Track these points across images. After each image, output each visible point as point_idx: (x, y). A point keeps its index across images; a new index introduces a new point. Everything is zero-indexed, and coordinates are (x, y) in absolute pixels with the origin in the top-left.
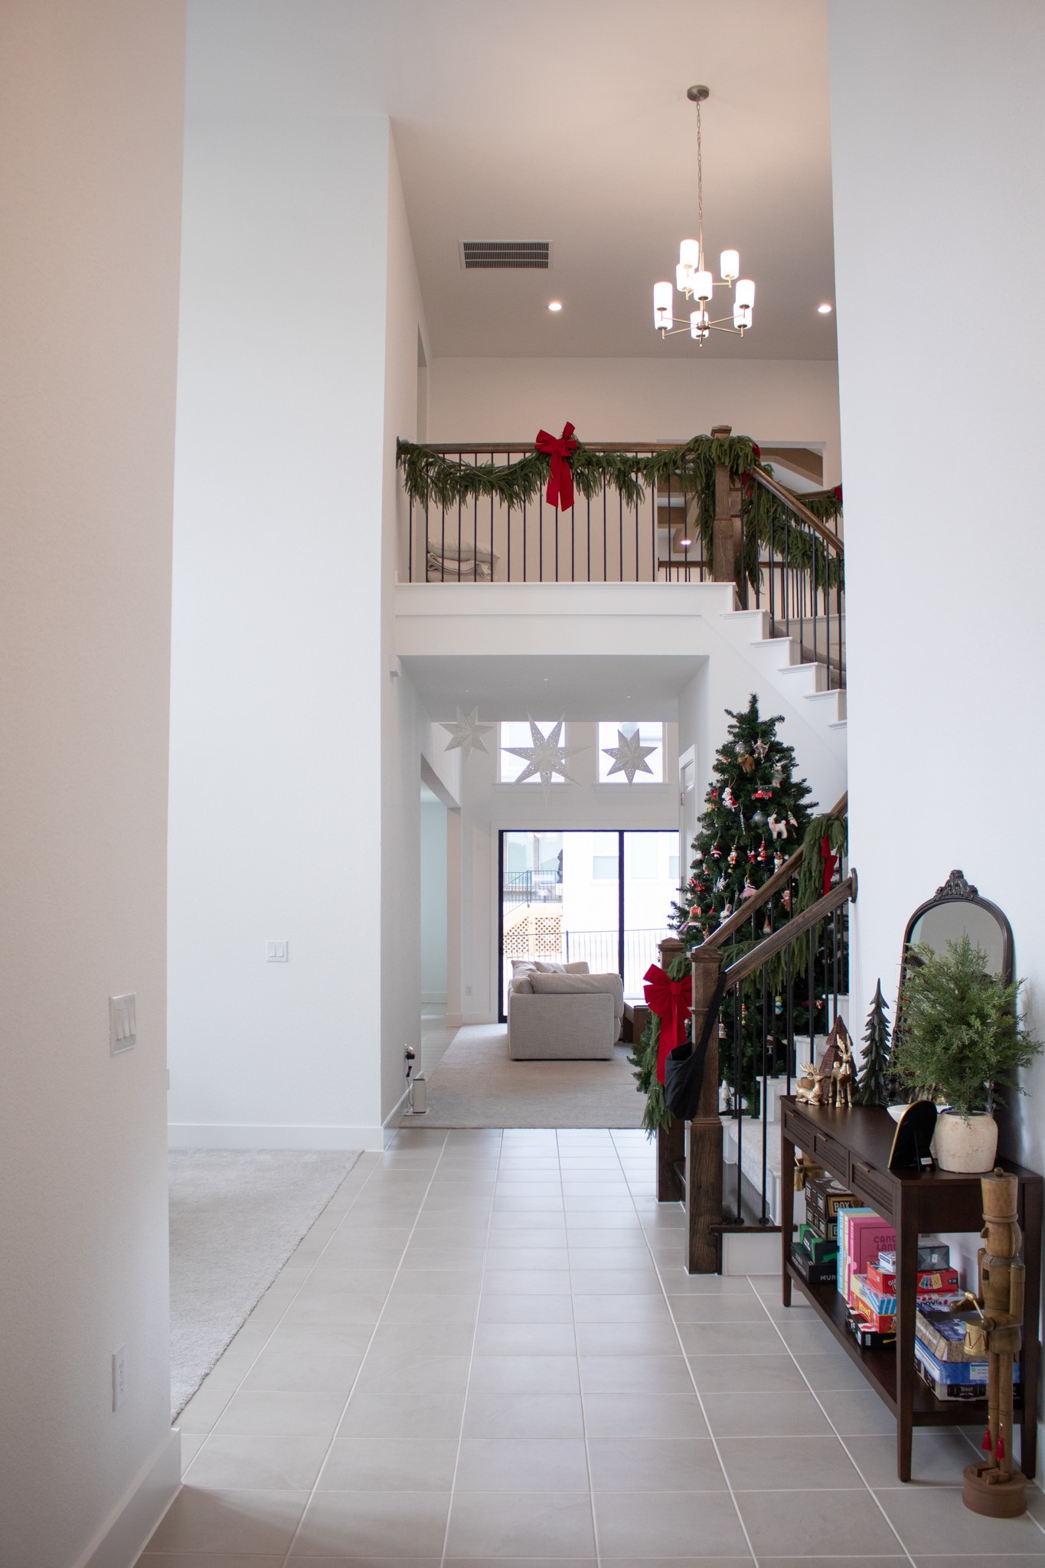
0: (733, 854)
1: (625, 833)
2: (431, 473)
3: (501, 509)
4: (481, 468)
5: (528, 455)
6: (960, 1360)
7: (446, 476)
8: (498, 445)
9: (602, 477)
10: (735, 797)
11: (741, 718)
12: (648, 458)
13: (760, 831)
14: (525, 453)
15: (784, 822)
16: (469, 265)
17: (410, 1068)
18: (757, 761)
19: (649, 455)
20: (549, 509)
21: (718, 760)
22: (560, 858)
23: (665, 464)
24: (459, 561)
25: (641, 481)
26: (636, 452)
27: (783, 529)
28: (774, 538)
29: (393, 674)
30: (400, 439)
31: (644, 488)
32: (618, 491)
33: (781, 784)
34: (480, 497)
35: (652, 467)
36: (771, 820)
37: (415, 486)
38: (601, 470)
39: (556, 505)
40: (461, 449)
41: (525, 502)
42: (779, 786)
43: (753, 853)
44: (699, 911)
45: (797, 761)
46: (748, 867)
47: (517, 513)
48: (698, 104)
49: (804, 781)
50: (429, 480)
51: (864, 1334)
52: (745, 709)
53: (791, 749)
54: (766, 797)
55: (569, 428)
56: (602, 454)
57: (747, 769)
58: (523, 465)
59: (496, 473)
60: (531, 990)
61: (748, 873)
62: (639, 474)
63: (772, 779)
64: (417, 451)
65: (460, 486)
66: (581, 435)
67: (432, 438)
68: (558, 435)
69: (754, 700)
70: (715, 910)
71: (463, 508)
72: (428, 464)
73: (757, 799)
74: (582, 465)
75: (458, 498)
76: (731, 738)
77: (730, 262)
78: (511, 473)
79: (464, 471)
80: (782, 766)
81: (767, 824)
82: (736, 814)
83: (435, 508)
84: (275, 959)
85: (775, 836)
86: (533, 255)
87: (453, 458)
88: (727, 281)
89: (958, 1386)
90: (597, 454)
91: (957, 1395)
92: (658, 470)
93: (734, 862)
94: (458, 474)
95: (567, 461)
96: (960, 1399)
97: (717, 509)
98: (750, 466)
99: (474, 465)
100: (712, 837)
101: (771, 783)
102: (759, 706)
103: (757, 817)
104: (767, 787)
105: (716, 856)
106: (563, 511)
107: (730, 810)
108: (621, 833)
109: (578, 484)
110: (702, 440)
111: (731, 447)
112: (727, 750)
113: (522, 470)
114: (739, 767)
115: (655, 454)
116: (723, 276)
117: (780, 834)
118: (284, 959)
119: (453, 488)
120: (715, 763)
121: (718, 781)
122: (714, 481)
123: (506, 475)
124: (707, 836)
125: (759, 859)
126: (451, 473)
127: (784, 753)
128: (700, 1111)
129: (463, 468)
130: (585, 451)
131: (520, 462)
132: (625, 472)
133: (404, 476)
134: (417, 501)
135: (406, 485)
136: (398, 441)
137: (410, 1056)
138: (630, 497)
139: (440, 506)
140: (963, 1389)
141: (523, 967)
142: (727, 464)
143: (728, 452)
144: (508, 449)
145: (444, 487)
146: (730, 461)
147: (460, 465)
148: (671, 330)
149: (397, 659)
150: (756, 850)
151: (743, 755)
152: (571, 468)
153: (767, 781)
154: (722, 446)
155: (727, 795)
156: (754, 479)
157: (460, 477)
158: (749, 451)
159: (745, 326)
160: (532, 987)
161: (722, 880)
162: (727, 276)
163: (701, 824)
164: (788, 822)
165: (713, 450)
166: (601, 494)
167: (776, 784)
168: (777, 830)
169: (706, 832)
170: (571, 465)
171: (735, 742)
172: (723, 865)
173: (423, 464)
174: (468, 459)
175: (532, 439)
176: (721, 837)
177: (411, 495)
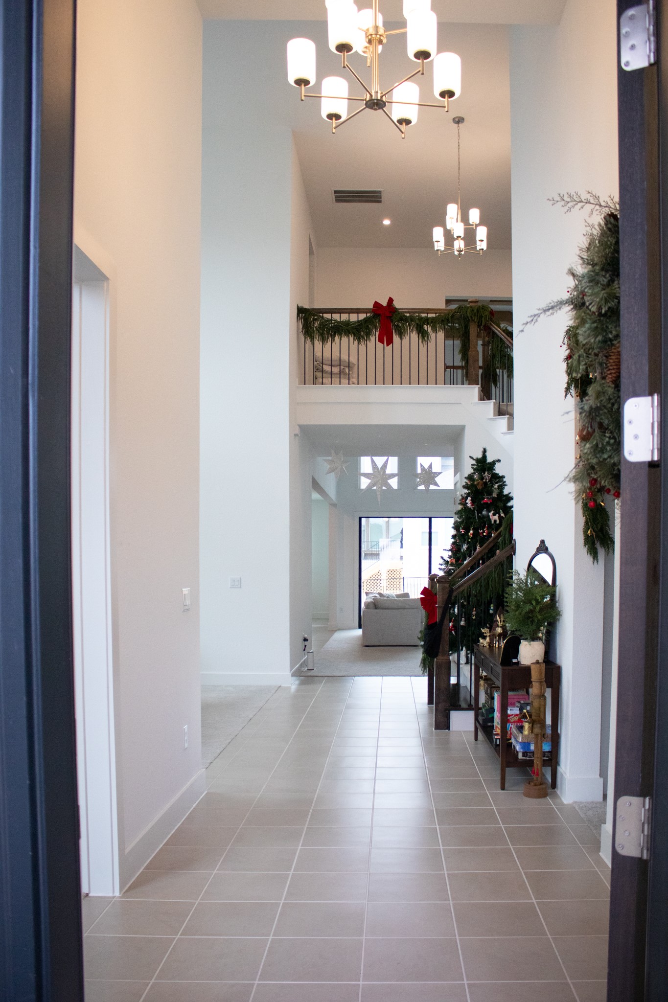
0: (471, 532)
1: (432, 519)
2: (315, 325)
3: (354, 345)
4: (343, 321)
5: (368, 315)
6: (526, 741)
7: (324, 326)
8: (352, 309)
9: (408, 328)
10: (473, 501)
11: (477, 460)
12: (433, 317)
13: (485, 520)
14: (367, 313)
15: (497, 515)
16: (337, 201)
17: (305, 646)
18: (486, 483)
19: (434, 315)
20: (379, 345)
21: (466, 482)
22: (402, 533)
23: (442, 321)
24: (331, 366)
25: (429, 330)
26: (427, 313)
27: (505, 356)
28: (500, 361)
29: (296, 435)
30: (299, 305)
31: (431, 334)
32: (417, 335)
33: (497, 495)
34: (343, 338)
35: (435, 322)
36: (491, 514)
37: (307, 332)
38: (407, 324)
39: (383, 343)
40: (332, 311)
41: (367, 341)
42: (496, 496)
43: (482, 531)
44: (454, 561)
45: (507, 483)
46: (478, 538)
47: (362, 347)
48: (458, 126)
49: (510, 493)
50: (315, 329)
51: (496, 739)
52: (480, 456)
53: (503, 477)
54: (489, 502)
55: (391, 300)
56: (408, 315)
57: (480, 487)
58: (366, 320)
59: (351, 325)
60: (374, 607)
61: (478, 541)
62: (428, 326)
63: (492, 493)
64: (308, 313)
65: (332, 332)
66: (397, 304)
67: (317, 305)
68: (384, 303)
69: (485, 451)
70: (462, 561)
71: (333, 344)
72: (315, 320)
73: (484, 503)
74: (398, 321)
75: (330, 338)
76: (472, 471)
77: (474, 215)
78: (359, 325)
79: (334, 323)
80: (498, 486)
81: (489, 516)
82: (473, 511)
83: (318, 344)
84: (235, 586)
85: (493, 522)
86: (374, 197)
87: (327, 316)
88: (473, 225)
89: (527, 753)
90: (406, 314)
91: (526, 757)
92: (439, 323)
93: (471, 536)
94: (331, 325)
95: (390, 319)
96: (528, 758)
97: (470, 345)
98: (488, 322)
99: (339, 320)
100: (461, 523)
101: (492, 495)
102: (487, 454)
103: (484, 513)
104: (489, 497)
105: (463, 532)
106: (387, 346)
107: (470, 509)
108: (430, 519)
109: (396, 332)
110: (462, 307)
111: (478, 311)
112: (470, 477)
113: (365, 323)
114: (475, 486)
115: (437, 314)
116: (471, 222)
117: (495, 521)
118: (239, 586)
119: (328, 333)
120: (465, 484)
121: (465, 493)
122: (469, 329)
123: (357, 326)
124: (459, 522)
125: (485, 534)
126: (327, 325)
127: (499, 479)
128: (440, 654)
129: (333, 322)
130: (399, 313)
131: (364, 319)
132: (420, 325)
133: (301, 326)
134: (308, 340)
135: (302, 331)
136: (298, 306)
137: (305, 640)
138: (423, 338)
139: (321, 343)
140: (528, 754)
141: (371, 595)
142: (476, 320)
143: (476, 314)
144: (358, 311)
145: (323, 331)
146: (477, 319)
147: (332, 320)
148: (443, 251)
149: (298, 427)
150: (483, 530)
151: (477, 480)
152: (392, 322)
153: (490, 493)
154: (473, 310)
155: (469, 501)
156: (490, 329)
157: (331, 327)
158: (487, 313)
159: (482, 249)
160: (375, 605)
161: (465, 545)
162: (473, 223)
163: (457, 516)
164: (500, 515)
165: (468, 314)
166: (408, 337)
167: (495, 495)
168: (494, 519)
169: (459, 520)
170: (392, 321)
171: (474, 473)
172: (466, 537)
173: (312, 319)
174: (336, 317)
175: (370, 306)
176: (466, 523)
177: (305, 337)
